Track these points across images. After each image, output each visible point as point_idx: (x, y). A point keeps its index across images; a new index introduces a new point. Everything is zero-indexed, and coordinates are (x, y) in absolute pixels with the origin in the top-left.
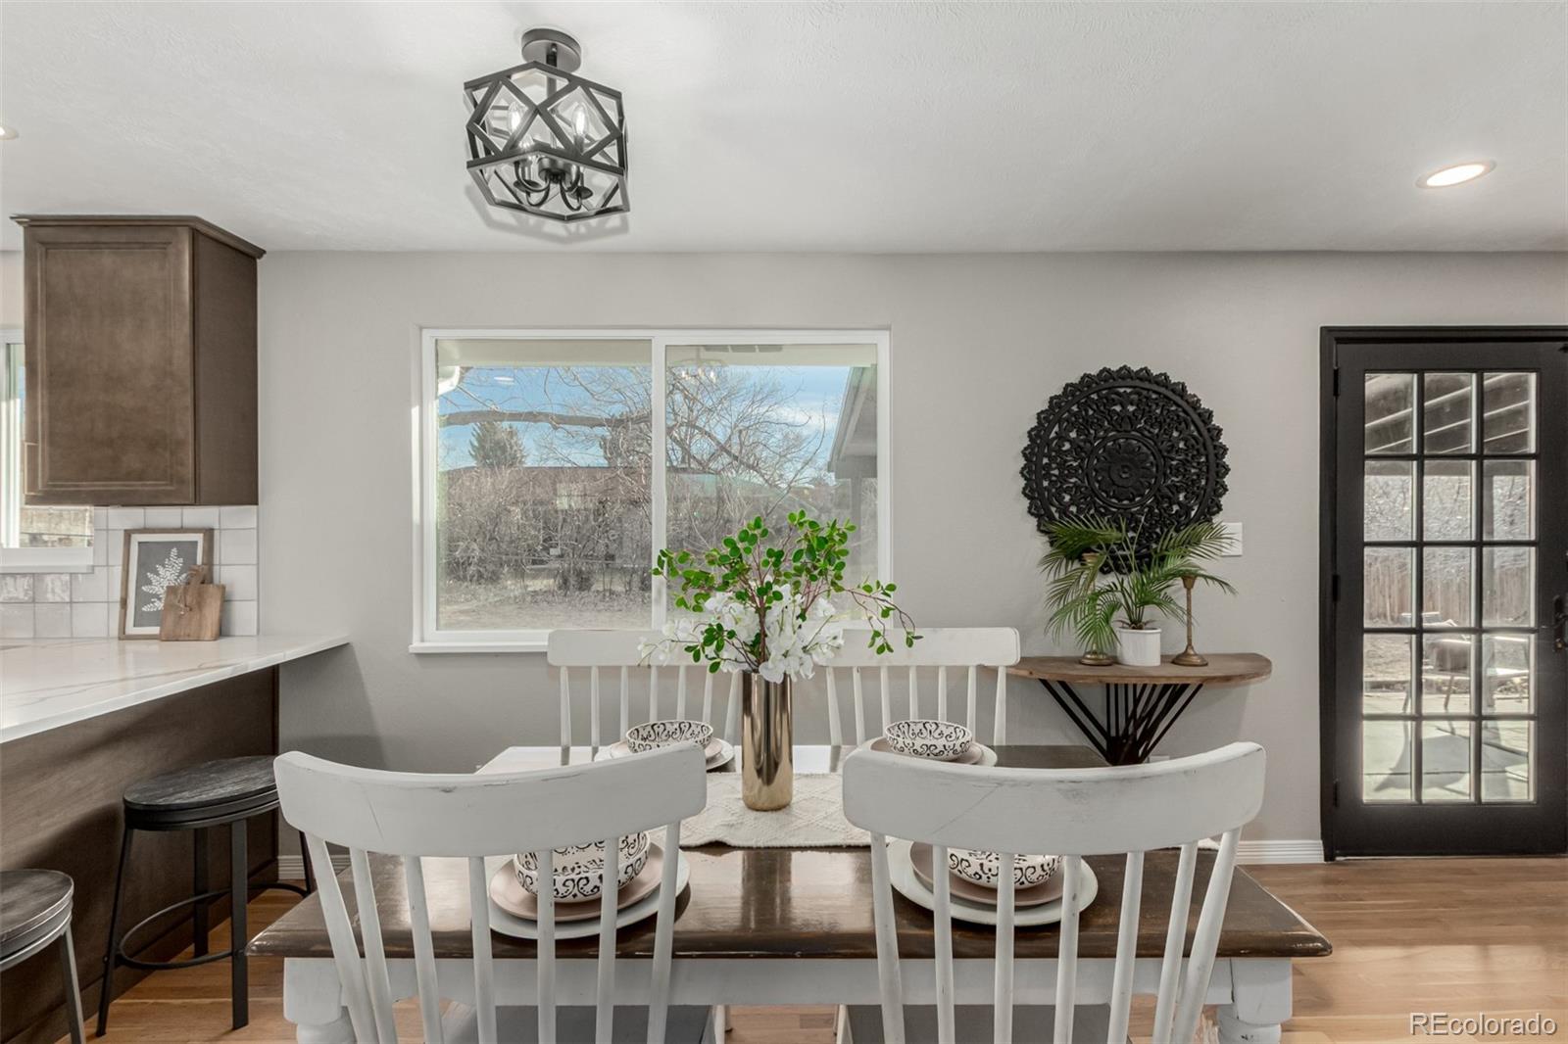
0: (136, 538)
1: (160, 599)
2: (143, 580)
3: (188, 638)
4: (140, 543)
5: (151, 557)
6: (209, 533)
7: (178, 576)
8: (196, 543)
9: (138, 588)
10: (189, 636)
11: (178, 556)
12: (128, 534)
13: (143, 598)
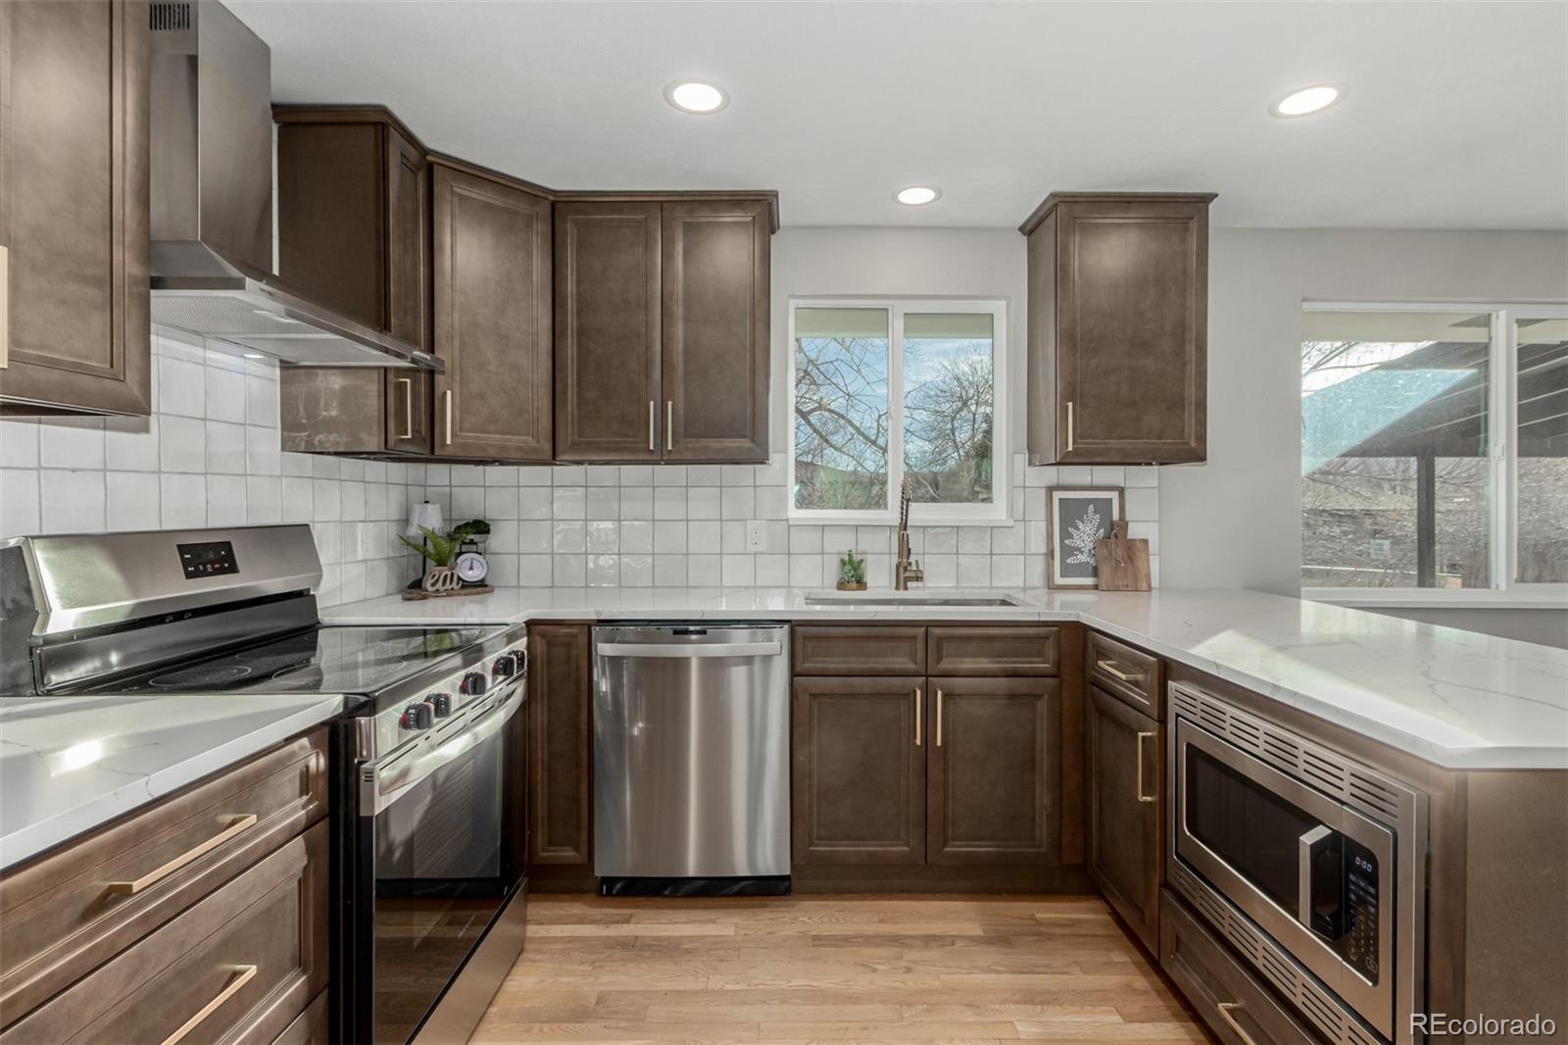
0: (1057, 495)
1: (1082, 552)
2: (1065, 535)
3: (1126, 589)
4: (1060, 499)
5: (1072, 512)
6: (1121, 491)
7: (1097, 531)
8: (1111, 500)
9: (1062, 541)
10: (1127, 586)
11: (1095, 512)
12: (1050, 490)
13: (1067, 551)
